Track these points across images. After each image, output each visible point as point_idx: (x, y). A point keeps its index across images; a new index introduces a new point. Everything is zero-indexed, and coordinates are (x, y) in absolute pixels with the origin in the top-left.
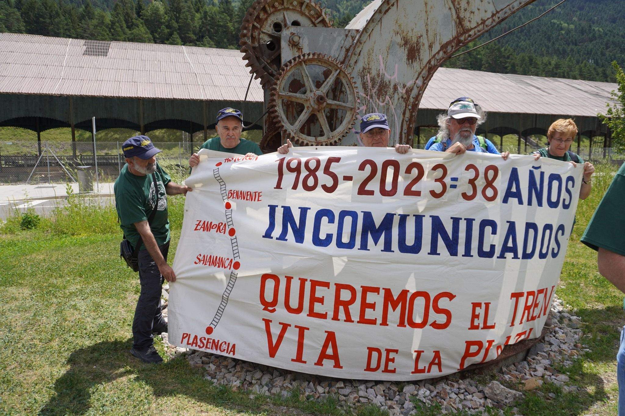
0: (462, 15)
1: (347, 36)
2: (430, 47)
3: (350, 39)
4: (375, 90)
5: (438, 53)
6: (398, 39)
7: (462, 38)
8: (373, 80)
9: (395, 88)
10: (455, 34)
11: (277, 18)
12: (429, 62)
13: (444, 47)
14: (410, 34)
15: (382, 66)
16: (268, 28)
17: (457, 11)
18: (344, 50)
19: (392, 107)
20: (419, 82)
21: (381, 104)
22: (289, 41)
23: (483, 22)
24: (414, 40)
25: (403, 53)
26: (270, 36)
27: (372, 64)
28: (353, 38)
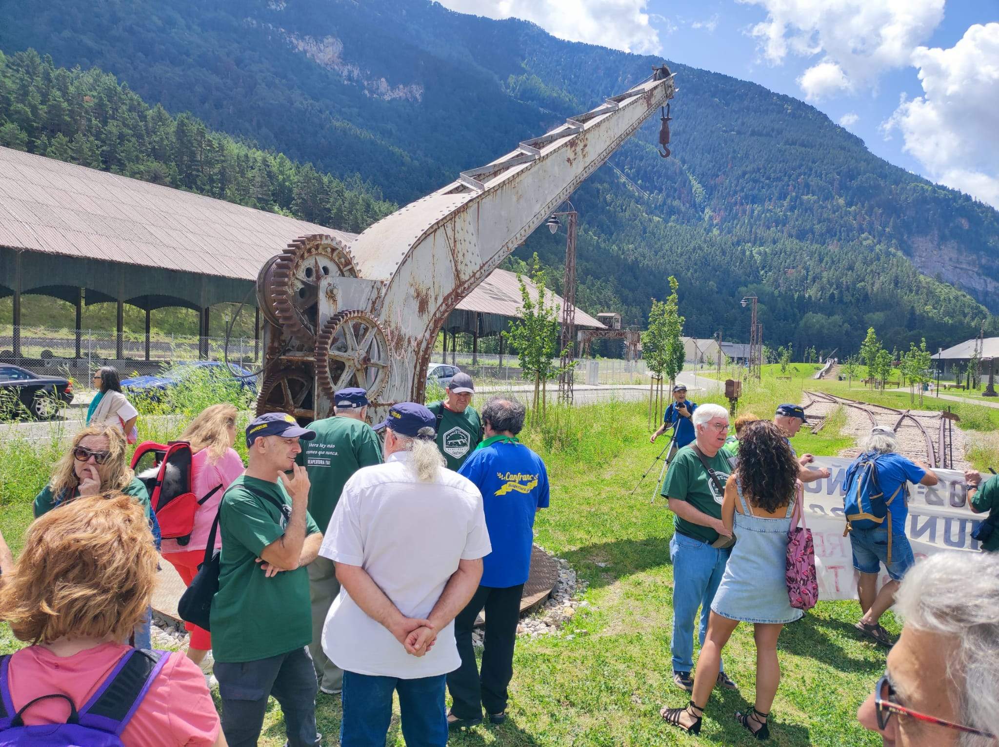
0: (459, 268)
1: (373, 287)
2: (436, 299)
3: (375, 290)
4: (394, 343)
5: (441, 305)
6: (412, 292)
7: (459, 291)
8: (392, 333)
9: (409, 342)
10: (454, 287)
11: (309, 263)
12: (435, 314)
13: (446, 299)
14: (421, 286)
15: (400, 320)
16: (301, 275)
17: (456, 262)
18: (371, 302)
19: (406, 360)
20: (427, 335)
21: (398, 358)
22: (327, 293)
23: (474, 274)
24: (424, 292)
25: (415, 305)
26: (303, 282)
27: (392, 316)
28: (379, 290)
